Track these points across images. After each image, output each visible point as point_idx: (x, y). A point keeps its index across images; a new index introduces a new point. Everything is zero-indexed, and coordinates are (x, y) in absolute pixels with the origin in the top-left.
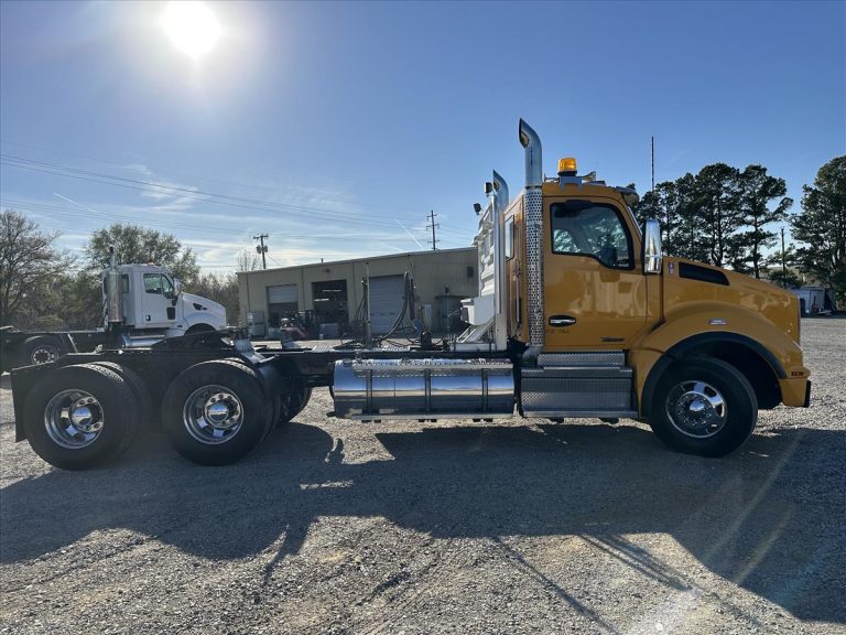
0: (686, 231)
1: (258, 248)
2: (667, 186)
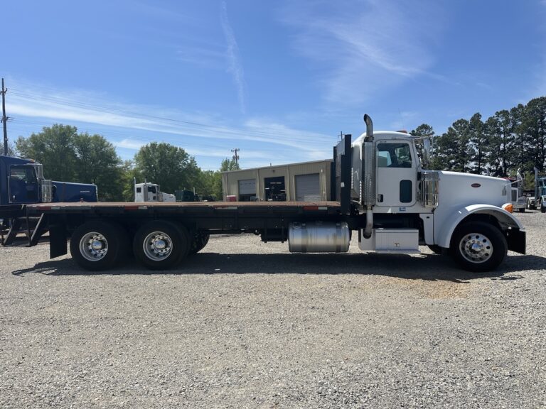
0: (518, 143)
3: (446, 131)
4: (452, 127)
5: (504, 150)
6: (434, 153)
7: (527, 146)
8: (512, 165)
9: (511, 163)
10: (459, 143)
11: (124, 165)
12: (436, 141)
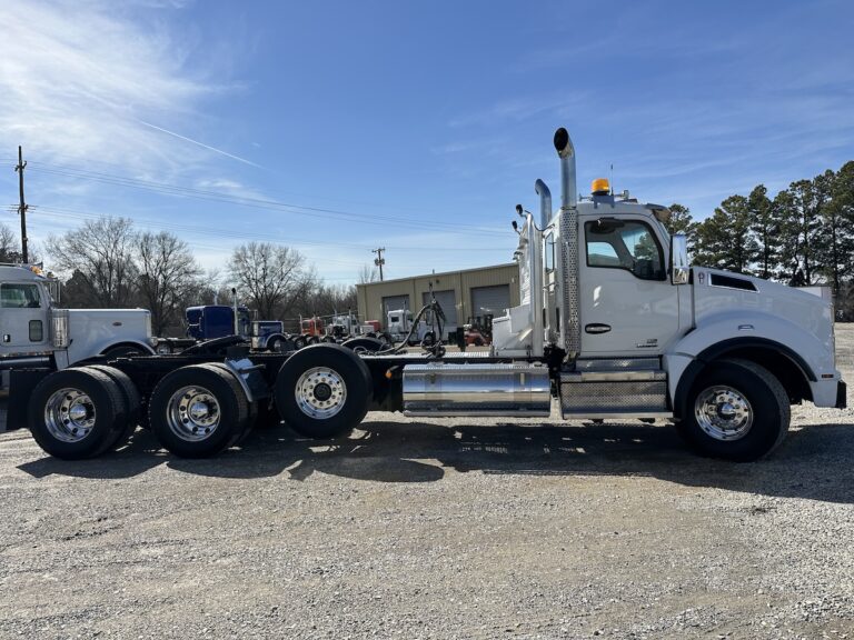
0: (827, 231)
1: (376, 261)
2: (804, 184)
3: (711, 215)
4: (721, 208)
5: (805, 243)
6: (692, 249)
7: (842, 235)
8: (819, 266)
9: (817, 263)
10: (732, 233)
11: (206, 276)
12: (696, 230)
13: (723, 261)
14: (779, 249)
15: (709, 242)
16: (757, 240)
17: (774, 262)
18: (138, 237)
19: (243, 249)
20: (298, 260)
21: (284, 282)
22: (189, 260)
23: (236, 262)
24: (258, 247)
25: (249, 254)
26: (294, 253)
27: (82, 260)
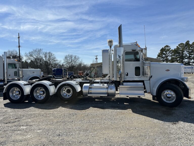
1: (96, 58)
3: (176, 48)
4: (178, 46)
6: (171, 56)
10: (181, 52)
11: (59, 61)
12: (172, 51)
13: (178, 59)
14: (192, 56)
15: (175, 54)
16: (187, 54)
17: (191, 59)
18: (44, 53)
19: (67, 56)
20: (79, 58)
21: (75, 63)
22: (55, 58)
23: (65, 58)
24: (70, 55)
25: (68, 57)
26: (78, 57)
27: (32, 58)
